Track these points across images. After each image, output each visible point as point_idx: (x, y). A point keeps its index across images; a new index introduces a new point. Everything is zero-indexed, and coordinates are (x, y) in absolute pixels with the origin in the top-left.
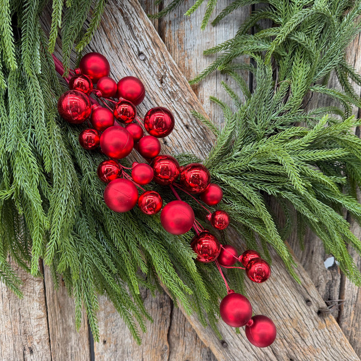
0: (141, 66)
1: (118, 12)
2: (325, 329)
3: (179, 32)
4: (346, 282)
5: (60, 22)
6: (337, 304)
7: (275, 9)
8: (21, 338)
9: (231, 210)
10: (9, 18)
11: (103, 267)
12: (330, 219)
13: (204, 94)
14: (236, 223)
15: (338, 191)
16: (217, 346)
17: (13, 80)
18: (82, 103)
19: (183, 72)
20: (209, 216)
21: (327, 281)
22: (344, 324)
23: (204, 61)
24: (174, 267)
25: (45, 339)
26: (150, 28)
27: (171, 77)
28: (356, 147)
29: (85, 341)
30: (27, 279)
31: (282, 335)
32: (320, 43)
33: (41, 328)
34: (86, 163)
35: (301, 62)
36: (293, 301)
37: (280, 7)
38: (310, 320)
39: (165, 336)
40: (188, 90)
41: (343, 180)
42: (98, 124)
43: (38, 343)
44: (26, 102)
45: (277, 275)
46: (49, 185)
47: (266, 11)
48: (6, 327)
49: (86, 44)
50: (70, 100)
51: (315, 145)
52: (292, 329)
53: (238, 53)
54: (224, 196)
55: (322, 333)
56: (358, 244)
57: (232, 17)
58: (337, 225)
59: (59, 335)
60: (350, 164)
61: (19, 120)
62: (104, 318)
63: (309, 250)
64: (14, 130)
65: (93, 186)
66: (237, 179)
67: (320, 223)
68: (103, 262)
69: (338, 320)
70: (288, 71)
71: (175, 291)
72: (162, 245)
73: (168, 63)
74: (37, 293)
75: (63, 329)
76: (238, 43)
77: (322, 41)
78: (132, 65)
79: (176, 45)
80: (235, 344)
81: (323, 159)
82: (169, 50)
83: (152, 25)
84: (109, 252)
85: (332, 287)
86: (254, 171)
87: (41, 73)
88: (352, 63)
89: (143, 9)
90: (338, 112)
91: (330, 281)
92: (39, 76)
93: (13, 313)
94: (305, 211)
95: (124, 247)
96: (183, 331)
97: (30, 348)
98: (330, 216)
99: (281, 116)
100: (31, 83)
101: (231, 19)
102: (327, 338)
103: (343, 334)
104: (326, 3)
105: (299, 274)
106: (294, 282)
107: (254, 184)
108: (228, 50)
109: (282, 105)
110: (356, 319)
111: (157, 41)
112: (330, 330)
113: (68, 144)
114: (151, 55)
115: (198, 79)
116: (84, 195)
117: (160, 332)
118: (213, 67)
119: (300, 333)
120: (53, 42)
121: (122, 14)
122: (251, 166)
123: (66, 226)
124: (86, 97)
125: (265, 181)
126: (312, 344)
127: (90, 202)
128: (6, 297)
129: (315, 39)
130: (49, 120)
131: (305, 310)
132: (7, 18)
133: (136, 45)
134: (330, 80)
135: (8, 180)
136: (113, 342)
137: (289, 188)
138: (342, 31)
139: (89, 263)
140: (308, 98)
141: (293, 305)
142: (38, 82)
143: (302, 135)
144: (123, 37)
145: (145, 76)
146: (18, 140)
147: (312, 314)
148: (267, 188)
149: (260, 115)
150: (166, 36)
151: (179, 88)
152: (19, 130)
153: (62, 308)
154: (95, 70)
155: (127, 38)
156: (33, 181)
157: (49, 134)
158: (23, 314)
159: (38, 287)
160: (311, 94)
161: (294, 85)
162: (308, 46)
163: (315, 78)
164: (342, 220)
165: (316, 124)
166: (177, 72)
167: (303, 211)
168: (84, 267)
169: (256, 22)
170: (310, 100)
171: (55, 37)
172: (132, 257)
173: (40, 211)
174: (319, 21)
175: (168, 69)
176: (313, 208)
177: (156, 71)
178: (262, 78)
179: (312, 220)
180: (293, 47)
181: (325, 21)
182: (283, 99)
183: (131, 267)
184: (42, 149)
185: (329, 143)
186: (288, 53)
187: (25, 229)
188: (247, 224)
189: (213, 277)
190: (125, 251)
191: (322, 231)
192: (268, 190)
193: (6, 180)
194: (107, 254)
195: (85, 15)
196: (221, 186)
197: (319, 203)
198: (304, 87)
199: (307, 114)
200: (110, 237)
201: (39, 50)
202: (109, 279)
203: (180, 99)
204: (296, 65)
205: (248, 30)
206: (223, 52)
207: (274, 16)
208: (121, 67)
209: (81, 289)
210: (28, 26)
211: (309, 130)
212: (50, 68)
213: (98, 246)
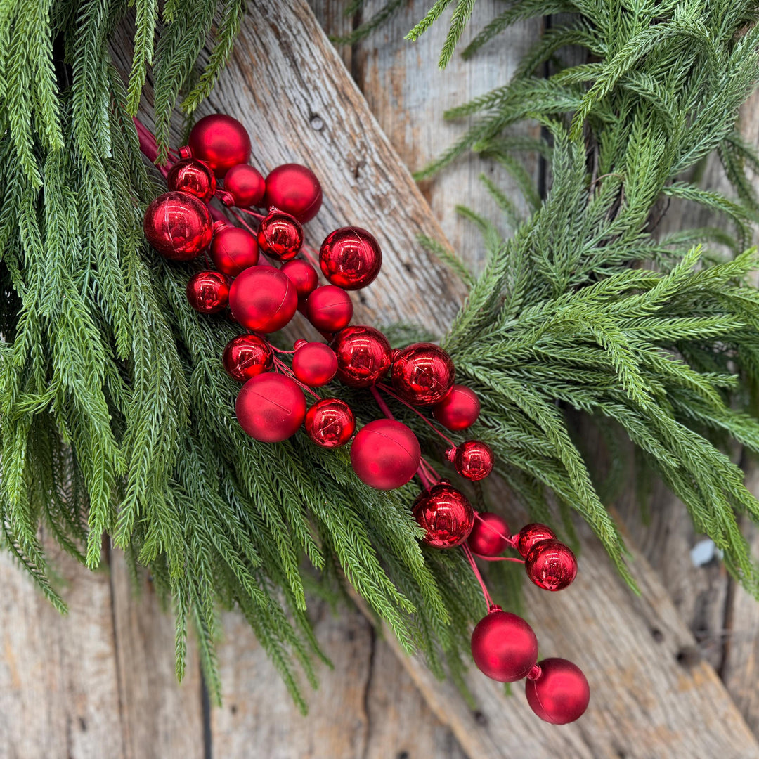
0: (314, 142)
1: (269, 31)
2: (693, 691)
3: (394, 72)
4: (737, 595)
5: (150, 53)
6: (719, 641)
7: (594, 26)
9: (496, 440)
10: (48, 46)
11: (232, 554)
12: (702, 461)
13: (445, 200)
14: (509, 468)
15: (720, 405)
16: (465, 722)
17: (55, 170)
18: (193, 218)
19: (400, 155)
20: (451, 453)
21: (698, 592)
22: (733, 683)
23: (444, 131)
24: (378, 556)
26: (335, 64)
27: (376, 165)
30: (75, 576)
31: (602, 703)
32: (685, 96)
33: (105, 678)
34: (201, 341)
35: (645, 134)
36: (626, 631)
37: (602, 22)
38: (661, 673)
39: (359, 700)
40: (410, 191)
41: (732, 380)
42: (226, 262)
43: (98, 709)
44: (80, 214)
46: (126, 386)
47: (574, 29)
49: (202, 96)
50: (169, 211)
51: (672, 308)
52: (623, 690)
53: (516, 115)
54: (482, 411)
57: (504, 40)
58: (718, 475)
59: (141, 693)
60: (746, 348)
61: (66, 252)
62: (233, 659)
63: (660, 526)
64: (56, 273)
65: (215, 387)
66: (510, 376)
67: (682, 470)
68: (233, 542)
70: (618, 154)
71: (379, 605)
72: (354, 510)
73: (369, 135)
74: (97, 607)
75: (149, 681)
76: (516, 96)
77: (689, 92)
78: (296, 139)
79: (387, 98)
80: (502, 720)
81: (690, 336)
82: (373, 110)
83: (337, 57)
84: (244, 523)
85: (708, 604)
86: (545, 360)
87: (110, 156)
89: (321, 24)
90: (722, 239)
91: (704, 591)
92: (106, 163)
93: (48, 646)
94: (650, 445)
95: (276, 513)
97: (80, 719)
98: (703, 456)
99: (604, 246)
100: (90, 176)
101: (501, 46)
102: (696, 710)
104: (699, 13)
105: (639, 576)
106: (627, 592)
107: (545, 388)
108: (495, 109)
109: (605, 224)
111: (349, 92)
112: (703, 692)
113: (164, 301)
114: (335, 119)
115: (431, 169)
116: (196, 405)
117: (348, 691)
118: (462, 144)
119: (640, 698)
120: (136, 93)
121: (278, 35)
122: (540, 350)
123: (160, 468)
124: (202, 205)
125: (569, 382)
127: (208, 419)
128: (34, 613)
129: (676, 87)
130: (126, 253)
131: (650, 652)
132: (44, 45)
133: (306, 100)
134: (707, 172)
135: (41, 374)
136: (252, 710)
137: (618, 397)
138: (732, 71)
139: (204, 545)
140: (659, 210)
141: (625, 640)
142: (104, 176)
143: (646, 287)
144: (279, 83)
145: (322, 162)
146: (63, 292)
147: (666, 659)
148: (571, 395)
149: (558, 244)
150: (368, 79)
151: (393, 187)
152: (65, 273)
153: (148, 638)
154: (221, 151)
155: (287, 84)
156: (93, 375)
157: (126, 282)
158: (68, 648)
159: (99, 594)
160: (666, 202)
161: (630, 183)
162: (660, 102)
163: (676, 169)
164: (729, 465)
165: (675, 265)
166: (388, 154)
167: (647, 444)
168: (194, 554)
169: (553, 51)
170: (664, 214)
171: (140, 83)
172: (293, 534)
173: (107, 437)
174: (685, 50)
175: (370, 149)
176: (667, 437)
177: (345, 154)
178: (563, 169)
179: (665, 463)
180: (630, 104)
181: (697, 50)
182: (607, 211)
183: (290, 554)
184: (112, 312)
185: (704, 303)
186: (618, 117)
187: (76, 473)
188: (530, 471)
189: (457, 578)
190: (278, 522)
191: (686, 486)
192: (574, 400)
193: (38, 374)
194: (240, 526)
195: (202, 38)
196: (477, 390)
197: (680, 427)
198: (651, 187)
199: (657, 244)
200: (248, 493)
201: (108, 109)
202: (244, 578)
203: (395, 210)
204: (636, 141)
205: (536, 68)
206: (484, 113)
207: (591, 40)
208: (274, 144)
209: (187, 599)
210: (86, 61)
211: (661, 276)
212: (129, 146)
213: (224, 511)
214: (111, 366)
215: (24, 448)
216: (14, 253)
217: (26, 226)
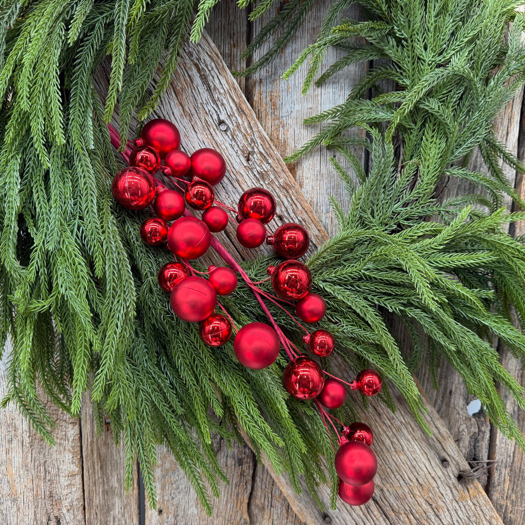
0: (221, 138)
1: (193, 68)
2: (469, 501)
3: (272, 94)
4: (498, 435)
5: (120, 85)
6: (485, 466)
7: (400, 68)
8: (45, 503)
9: (338, 332)
10: (57, 80)
11: (164, 406)
12: (471, 347)
13: (304, 175)
14: (347, 351)
15: (483, 309)
16: (316, 521)
17: (57, 156)
18: (143, 184)
19: (276, 146)
20: (307, 338)
21: (472, 434)
22: (496, 495)
23: (304, 132)
24: (259, 408)
25: (78, 506)
26: (235, 89)
27: (261, 153)
28: (506, 250)
29: (132, 510)
30: (57, 420)
31: (408, 508)
32: (458, 112)
33: (74, 489)
34: (149, 265)
35: (433, 136)
36: (423, 460)
37: (405, 66)
38: (447, 488)
39: (245, 506)
40: (282, 170)
41: (490, 293)
42: (164, 212)
43: (68, 510)
44: (72, 185)
45: (401, 422)
46: (100, 294)
47: (387, 69)
48: (25, 486)
49: (151, 110)
50: (129, 180)
51: (451, 247)
52: (422, 500)
53: (350, 123)
54: (328, 312)
55: (465, 507)
56: (510, 382)
57: (343, 74)
58: (482, 355)
59: (97, 500)
60: (499, 273)
61: (64, 208)
62: (161, 477)
63: (445, 389)
64: (57, 222)
65: (156, 295)
66: (347, 289)
67: (458, 352)
68: (165, 398)
69: (487, 489)
70: (416, 148)
71: (260, 441)
72: (244, 378)
73: (256, 134)
74: (70, 441)
75: (103, 491)
76: (350, 111)
77: (461, 111)
78: (210, 137)
79: (268, 110)
80: (342, 520)
81: (462, 265)
82: (258, 118)
83: (237, 85)
84: (172, 385)
85: (478, 442)
86: (369, 279)
87: (93, 148)
88: (504, 135)
89: (226, 63)
90: (484, 202)
91: (475, 433)
92: (89, 152)
93: (36, 467)
94: (437, 335)
95: (193, 379)
96: (270, 499)
97: (56, 517)
98: (472, 343)
99: (406, 207)
100: (80, 160)
101: (341, 78)
102: (471, 514)
103: (494, 510)
104: (466, 61)
105: (432, 422)
106: (424, 432)
107: (369, 297)
108: (337, 119)
109: (407, 193)
110: (513, 489)
111: (244, 107)
112: (475, 502)
113: (125, 239)
114: (235, 124)
115: (296, 156)
116: (144, 307)
117: (237, 500)
118: (316, 140)
119: (434, 505)
120: (110, 109)
121: (199, 70)
122: (366, 273)
123: (122, 349)
124: (149, 176)
125: (385, 294)
126: (451, 522)
127: (151, 316)
128: (28, 445)
129: (453, 107)
130: (102, 210)
131: (440, 474)
132: (55, 80)
133: (216, 112)
134: (474, 158)
135: (45, 286)
136: (173, 513)
137: (417, 304)
138: (488, 98)
139: (146, 400)
140: (442, 184)
141: (423, 465)
142: (88, 160)
143: (434, 234)
144: (199, 101)
145: (226, 151)
146: (61, 234)
147: (450, 479)
148: (386, 303)
149: (377, 205)
150: (256, 98)
151: (271, 167)
152: (63, 222)
153: (103, 462)
154: (162, 142)
155: (205, 102)
156: (80, 288)
157: (102, 227)
158: (50, 468)
159: (72, 432)
160: (447, 179)
161: (423, 167)
162: (442, 116)
163: (453, 158)
164: (488, 349)
165: (453, 219)
166: (268, 146)
167: (436, 335)
168: (140, 405)
169: (374, 82)
170: (445, 186)
171: (113, 103)
172: (203, 393)
173: (89, 327)
174: (458, 84)
175: (257, 143)
176: (448, 331)
177: (240, 146)
178: (379, 158)
179: (447, 347)
180: (423, 117)
181: (465, 84)
182: (408, 185)
183: (201, 406)
184: (92, 247)
185: (472, 243)
186: (416, 125)
187: (63, 351)
188: (360, 352)
189: (311, 424)
190: (194, 385)
191: (461, 363)
192: (388, 306)
193: (44, 286)
194: (170, 387)
195: (152, 73)
196: (325, 298)
197: (457, 324)
198: (437, 170)
199: (441, 205)
200: (175, 365)
201: (91, 118)
202: (172, 422)
203: (272, 181)
204: (427, 140)
205: (363, 92)
206: (330, 121)
207: (398, 76)
208: (196, 140)
209: (134, 435)
210: (79, 88)
211: (443, 226)
212: (104, 141)
213: (159, 377)
214: (90, 282)
215: (32, 335)
216: (29, 208)
217: (38, 192)
